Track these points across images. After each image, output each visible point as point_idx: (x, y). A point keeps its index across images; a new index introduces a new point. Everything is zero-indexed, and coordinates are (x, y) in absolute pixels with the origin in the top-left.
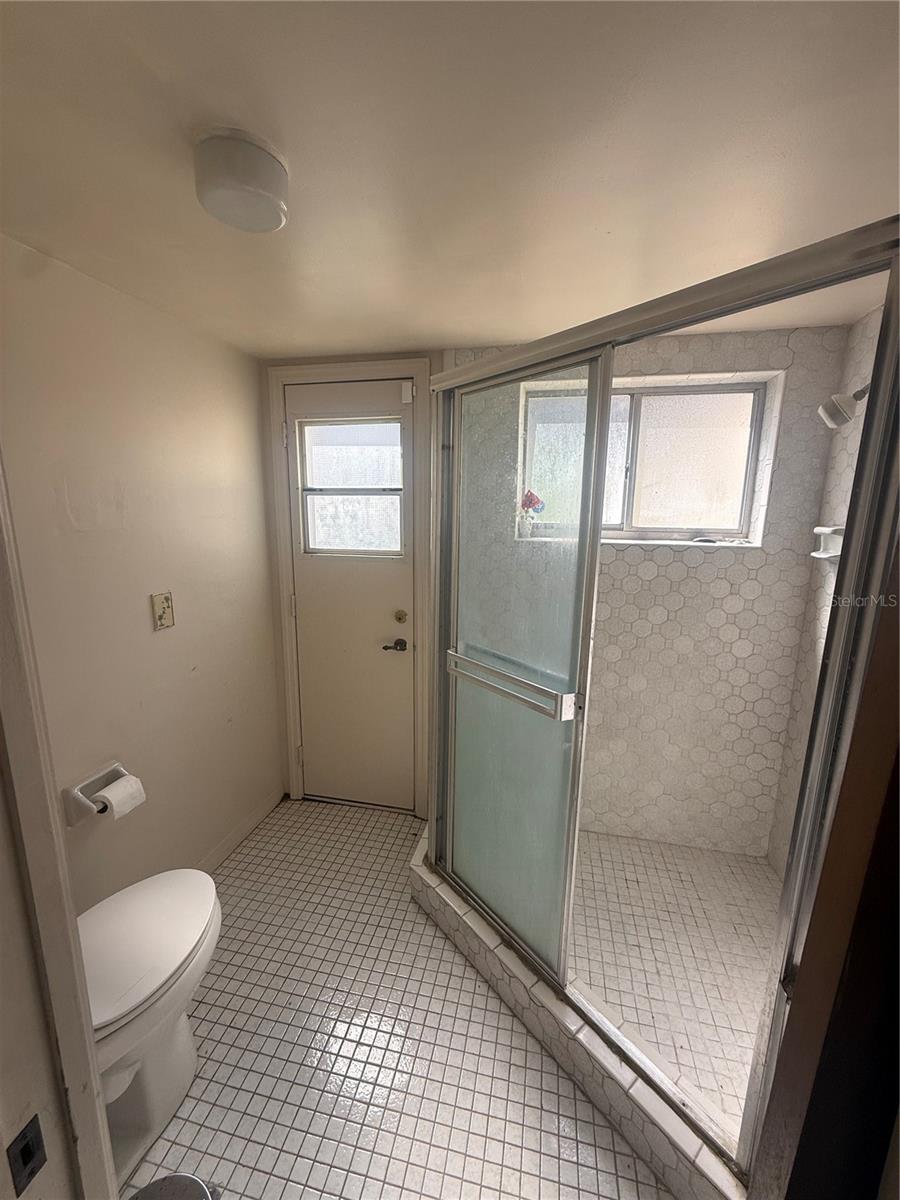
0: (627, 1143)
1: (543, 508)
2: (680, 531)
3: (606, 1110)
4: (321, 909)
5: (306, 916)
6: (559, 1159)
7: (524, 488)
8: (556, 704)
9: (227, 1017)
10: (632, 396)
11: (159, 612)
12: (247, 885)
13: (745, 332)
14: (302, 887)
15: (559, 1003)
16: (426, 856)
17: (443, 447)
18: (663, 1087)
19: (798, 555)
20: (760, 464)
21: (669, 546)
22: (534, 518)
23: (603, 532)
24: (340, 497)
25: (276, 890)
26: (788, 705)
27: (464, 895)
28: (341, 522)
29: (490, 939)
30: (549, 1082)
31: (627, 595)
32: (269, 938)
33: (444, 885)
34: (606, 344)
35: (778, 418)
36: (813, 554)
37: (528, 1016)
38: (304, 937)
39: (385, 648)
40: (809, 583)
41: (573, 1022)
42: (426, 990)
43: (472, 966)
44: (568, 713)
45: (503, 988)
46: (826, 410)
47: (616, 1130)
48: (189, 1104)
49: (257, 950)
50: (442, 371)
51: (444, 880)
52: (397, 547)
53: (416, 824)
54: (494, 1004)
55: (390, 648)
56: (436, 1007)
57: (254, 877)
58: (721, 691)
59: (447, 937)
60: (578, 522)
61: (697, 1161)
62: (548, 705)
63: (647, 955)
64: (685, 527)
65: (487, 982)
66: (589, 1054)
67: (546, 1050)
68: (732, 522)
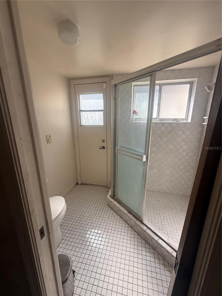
0: (157, 252)
1: (137, 114)
2: (171, 119)
3: (152, 245)
4: (87, 207)
5: (84, 208)
6: (142, 255)
7: (133, 109)
8: (142, 158)
9: (68, 228)
10: (160, 85)
11: (48, 139)
12: (70, 202)
13: (188, 68)
14: (82, 202)
15: (142, 224)
16: (111, 195)
17: (114, 98)
18: (165, 240)
19: (199, 124)
20: (191, 102)
21: (168, 123)
22: (135, 117)
23: (153, 120)
24: (89, 112)
25: (77, 203)
26: (196, 160)
27: (120, 203)
28: (89, 118)
29: (126, 212)
30: (140, 241)
31: (158, 135)
32: (76, 213)
33: (115, 201)
34: (154, 71)
35: (195, 90)
36: (203, 123)
37: (135, 228)
38: (84, 212)
39: (100, 148)
40: (202, 131)
41: (145, 228)
42: (111, 223)
43: (122, 218)
44: (144, 160)
45: (129, 222)
46: (207, 87)
47: (154, 249)
48: (61, 244)
49: (73, 215)
50: (113, 80)
51: (115, 200)
52: (102, 124)
53: (108, 189)
54: (127, 225)
55: (101, 148)
56: (114, 226)
57: (71, 200)
58: (180, 157)
59: (116, 212)
60: (147, 118)
61: (172, 254)
62: (140, 158)
63: (161, 215)
64: (172, 118)
65: (125, 221)
66: (149, 234)
67: (139, 234)
68: (184, 117)
